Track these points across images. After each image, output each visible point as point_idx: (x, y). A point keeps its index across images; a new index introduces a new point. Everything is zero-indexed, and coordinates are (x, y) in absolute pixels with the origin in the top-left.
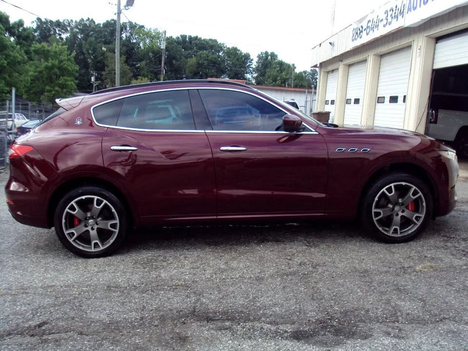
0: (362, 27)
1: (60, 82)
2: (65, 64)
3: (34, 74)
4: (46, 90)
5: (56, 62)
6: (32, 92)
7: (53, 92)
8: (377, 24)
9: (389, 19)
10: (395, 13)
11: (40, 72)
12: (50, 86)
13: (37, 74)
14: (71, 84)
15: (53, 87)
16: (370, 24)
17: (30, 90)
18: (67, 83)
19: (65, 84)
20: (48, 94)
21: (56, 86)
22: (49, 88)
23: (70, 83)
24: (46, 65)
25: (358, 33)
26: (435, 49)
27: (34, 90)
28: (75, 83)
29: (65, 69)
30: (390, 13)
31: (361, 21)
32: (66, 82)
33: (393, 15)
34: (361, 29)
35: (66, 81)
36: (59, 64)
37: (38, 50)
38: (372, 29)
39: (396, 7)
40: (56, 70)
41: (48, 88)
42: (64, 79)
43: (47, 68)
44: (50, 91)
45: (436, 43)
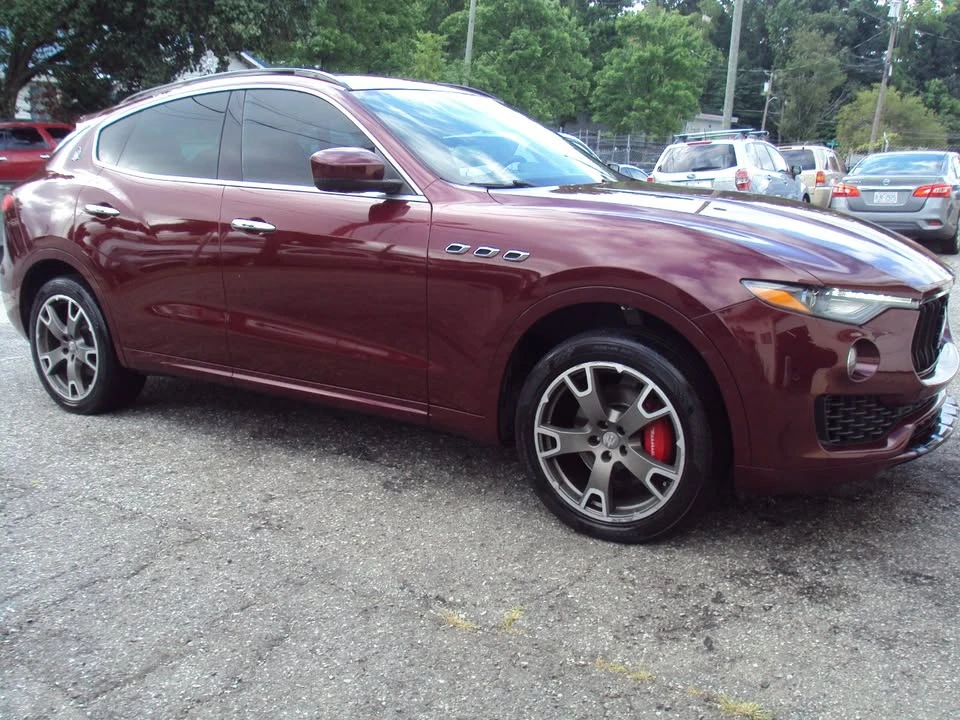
1: (664, 90)
2: (676, 54)
3: (616, 75)
4: (634, 107)
5: (660, 50)
6: (609, 109)
7: (647, 111)
11: (630, 70)
12: (643, 98)
13: (620, 73)
14: (685, 96)
15: (649, 101)
17: (606, 106)
18: (676, 93)
19: (672, 96)
20: (637, 114)
21: (655, 98)
22: (642, 103)
23: (682, 93)
24: (640, 57)
27: (614, 106)
28: (695, 93)
29: (678, 63)
32: (674, 91)
35: (677, 88)
36: (666, 53)
37: (629, 26)
40: (658, 66)
41: (638, 102)
42: (672, 85)
43: (641, 61)
44: (643, 108)
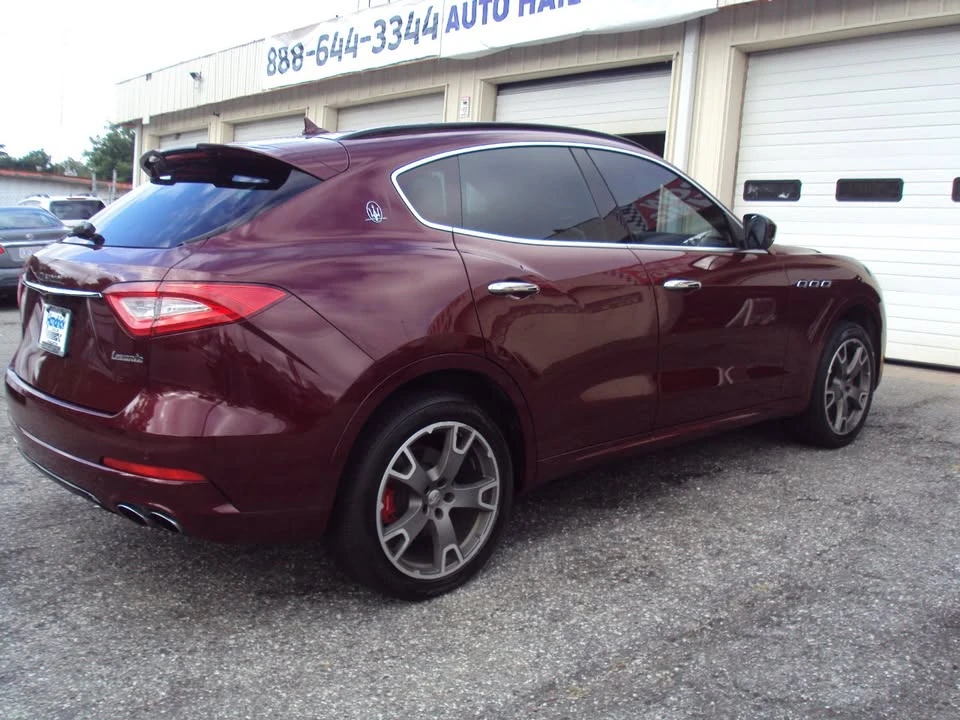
0: (301, 48)
8: (352, 44)
9: (391, 38)
10: (409, 28)
16: (328, 44)
25: (291, 57)
26: (496, 106)
30: (390, 28)
31: (297, 33)
33: (403, 31)
34: (298, 51)
38: (338, 54)
39: (411, 16)
45: (498, 94)
